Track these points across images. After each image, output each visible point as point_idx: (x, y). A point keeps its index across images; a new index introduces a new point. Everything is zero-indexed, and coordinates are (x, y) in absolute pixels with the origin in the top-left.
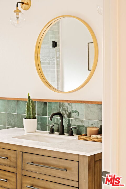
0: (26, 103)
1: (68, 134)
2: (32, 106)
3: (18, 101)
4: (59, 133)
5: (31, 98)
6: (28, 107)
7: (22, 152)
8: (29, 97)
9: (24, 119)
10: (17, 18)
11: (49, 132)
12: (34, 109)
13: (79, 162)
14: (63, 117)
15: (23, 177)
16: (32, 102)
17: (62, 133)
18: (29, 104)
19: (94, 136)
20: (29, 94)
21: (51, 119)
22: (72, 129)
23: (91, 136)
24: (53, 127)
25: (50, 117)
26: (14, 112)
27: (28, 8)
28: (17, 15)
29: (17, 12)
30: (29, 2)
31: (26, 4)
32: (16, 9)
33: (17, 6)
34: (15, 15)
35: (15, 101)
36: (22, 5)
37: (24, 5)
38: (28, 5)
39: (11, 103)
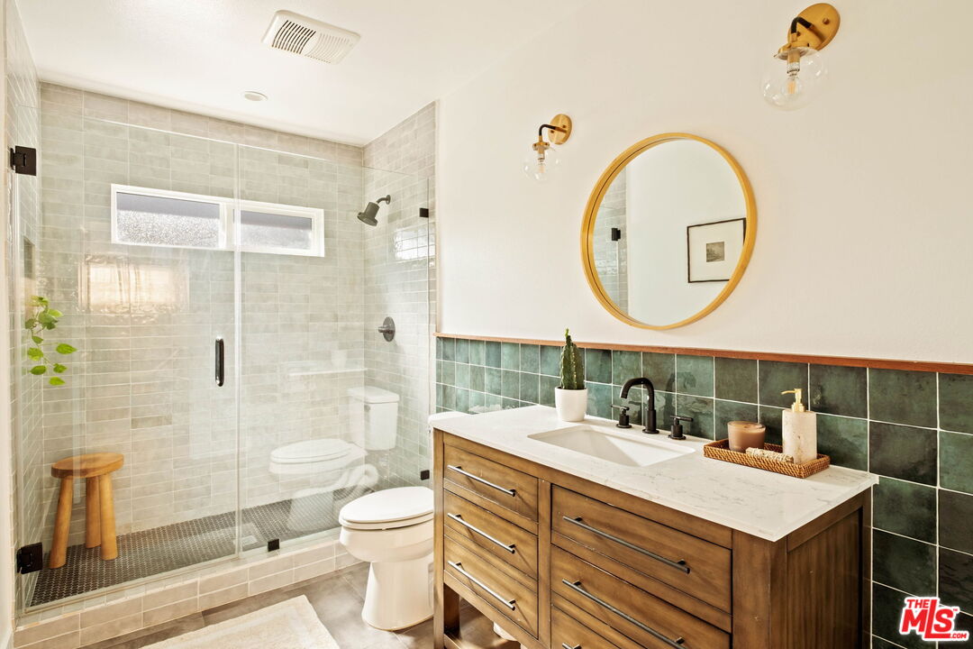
0: (562, 353)
1: (670, 433)
2: (575, 360)
3: (543, 347)
4: (644, 428)
5: (573, 340)
6: (566, 361)
7: (552, 484)
8: (568, 338)
9: (556, 390)
10: (541, 159)
11: (618, 422)
12: (579, 367)
13: (731, 550)
14: (653, 389)
15: (553, 552)
16: (575, 349)
17: (653, 429)
18: (569, 355)
19: (754, 452)
20: (568, 330)
21: (625, 395)
22: (680, 422)
23: (744, 452)
24: (628, 413)
25: (623, 387)
26: (536, 370)
27: (566, 139)
28: (540, 153)
29: (541, 146)
30: (566, 124)
31: (559, 129)
32: (537, 141)
33: (540, 134)
34: (536, 154)
35: (537, 346)
36: (552, 132)
37: (556, 132)
38: (565, 132)
39: (528, 351)
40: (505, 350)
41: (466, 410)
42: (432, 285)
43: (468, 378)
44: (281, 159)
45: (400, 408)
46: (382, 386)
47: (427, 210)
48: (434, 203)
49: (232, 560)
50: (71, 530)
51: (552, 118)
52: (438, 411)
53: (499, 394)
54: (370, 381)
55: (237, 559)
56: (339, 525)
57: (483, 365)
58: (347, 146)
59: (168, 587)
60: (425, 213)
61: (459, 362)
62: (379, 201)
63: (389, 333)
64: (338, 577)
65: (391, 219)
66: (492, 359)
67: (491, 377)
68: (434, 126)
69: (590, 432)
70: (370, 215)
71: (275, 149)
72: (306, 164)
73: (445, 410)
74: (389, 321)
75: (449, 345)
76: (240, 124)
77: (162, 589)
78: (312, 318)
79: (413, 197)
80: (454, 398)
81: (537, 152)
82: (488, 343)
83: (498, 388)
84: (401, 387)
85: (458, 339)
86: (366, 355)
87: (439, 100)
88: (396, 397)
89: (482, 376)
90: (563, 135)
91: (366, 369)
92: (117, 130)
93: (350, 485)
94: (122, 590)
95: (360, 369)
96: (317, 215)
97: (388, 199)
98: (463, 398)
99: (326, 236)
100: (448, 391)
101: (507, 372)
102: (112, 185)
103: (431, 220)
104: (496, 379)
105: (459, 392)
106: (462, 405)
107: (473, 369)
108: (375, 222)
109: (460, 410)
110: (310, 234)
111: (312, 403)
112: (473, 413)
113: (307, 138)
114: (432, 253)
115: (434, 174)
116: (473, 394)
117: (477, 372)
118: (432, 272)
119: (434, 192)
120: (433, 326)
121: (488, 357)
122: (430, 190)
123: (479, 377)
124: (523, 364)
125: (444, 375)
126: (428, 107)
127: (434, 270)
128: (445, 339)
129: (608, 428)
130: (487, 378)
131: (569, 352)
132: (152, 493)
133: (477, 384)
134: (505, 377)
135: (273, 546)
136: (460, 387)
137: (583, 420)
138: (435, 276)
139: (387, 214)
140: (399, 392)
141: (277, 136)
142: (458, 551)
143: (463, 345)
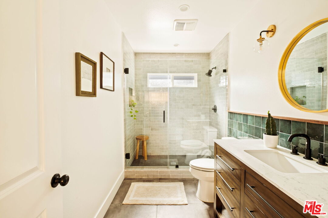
0: (266, 120)
2: (272, 123)
4: (305, 156)
5: (272, 115)
6: (268, 124)
7: (245, 170)
8: (269, 115)
9: (264, 134)
10: (261, 45)
11: (291, 151)
12: (274, 126)
14: (310, 140)
15: (245, 196)
16: (273, 119)
17: (309, 158)
20: (269, 111)
21: (290, 141)
26: (260, 126)
27: (273, 34)
28: (260, 42)
29: (261, 40)
30: (273, 28)
31: (270, 31)
32: (259, 38)
33: (261, 35)
34: (259, 43)
35: (261, 117)
36: (268, 33)
37: (270, 33)
38: (273, 31)
39: (257, 119)
40: (249, 118)
41: (237, 138)
42: (227, 94)
43: (237, 126)
44: (185, 61)
45: (218, 134)
46: (213, 126)
47: (226, 70)
48: (228, 67)
49: (167, 167)
50: (139, 151)
51: (268, 27)
52: (228, 136)
53: (247, 133)
54: (211, 124)
55: (168, 168)
56: (189, 165)
57: (242, 122)
58: (204, 53)
59: (152, 170)
60: (225, 71)
61: (234, 121)
62: (212, 69)
63: (215, 110)
64: (193, 180)
65: (216, 74)
66: (245, 120)
67: (244, 127)
68: (228, 42)
69: (278, 153)
70: (209, 73)
71: (184, 58)
72: (192, 61)
73: (230, 136)
74: (215, 106)
75: (231, 115)
76: (175, 53)
77: (151, 170)
78: (194, 105)
79: (222, 66)
80: (233, 132)
81: (259, 42)
82: (244, 114)
83: (247, 131)
84: (218, 127)
85: (234, 113)
86: (210, 116)
87: (230, 32)
88: (216, 130)
89: (242, 126)
90: (272, 33)
91: (210, 121)
92: (149, 61)
93: (203, 154)
94: (143, 168)
95: (208, 120)
96: (195, 75)
97: (215, 68)
98: (236, 133)
99: (198, 81)
100: (231, 130)
101: (250, 126)
102: (148, 74)
103: (227, 73)
104: (246, 128)
105: (234, 131)
106: (235, 135)
107: (239, 123)
108: (211, 76)
109: (234, 137)
110: (194, 81)
111: (194, 129)
112: (239, 139)
113: (192, 53)
114: (227, 84)
115: (228, 57)
116: (239, 132)
117: (240, 125)
118: (227, 90)
119: (228, 63)
120: (227, 108)
121: (244, 119)
122: (227, 64)
123: (241, 126)
124: (255, 123)
125: (230, 125)
126: (227, 35)
127: (228, 90)
128: (231, 113)
129: (287, 153)
130: (243, 127)
131: (269, 120)
132: (155, 147)
133: (240, 129)
134: (249, 127)
135: (177, 167)
136: (235, 129)
137: (276, 148)
138: (228, 92)
139: (215, 73)
140: (217, 128)
141: (184, 55)
142: (220, 184)
143: (236, 115)
